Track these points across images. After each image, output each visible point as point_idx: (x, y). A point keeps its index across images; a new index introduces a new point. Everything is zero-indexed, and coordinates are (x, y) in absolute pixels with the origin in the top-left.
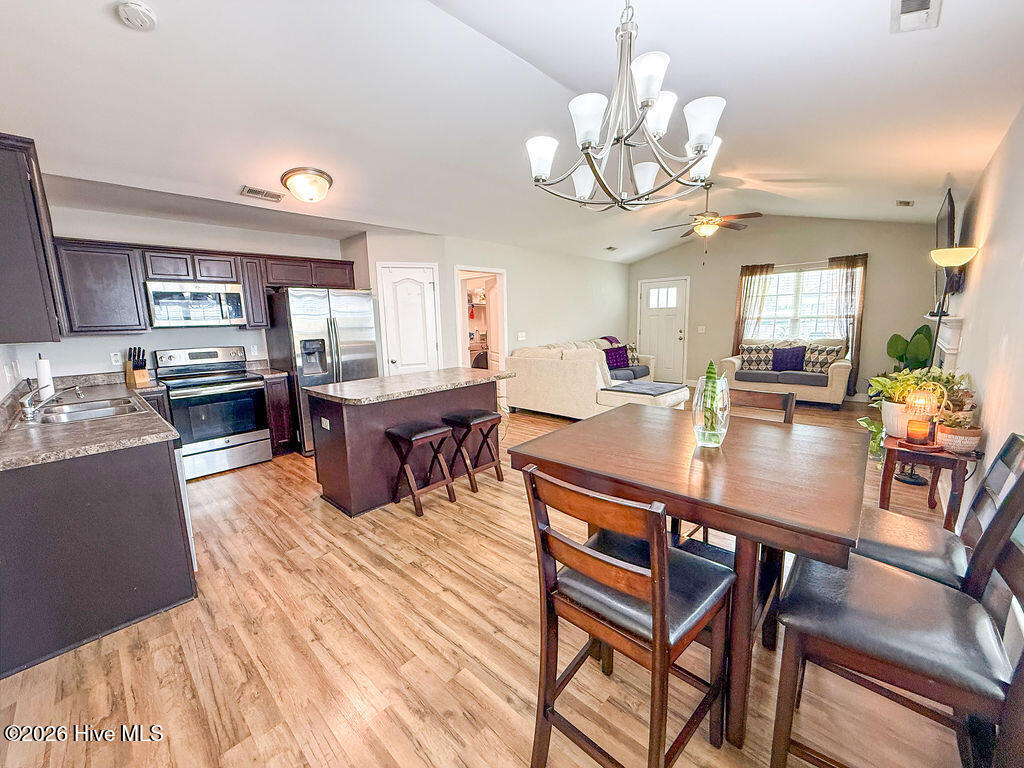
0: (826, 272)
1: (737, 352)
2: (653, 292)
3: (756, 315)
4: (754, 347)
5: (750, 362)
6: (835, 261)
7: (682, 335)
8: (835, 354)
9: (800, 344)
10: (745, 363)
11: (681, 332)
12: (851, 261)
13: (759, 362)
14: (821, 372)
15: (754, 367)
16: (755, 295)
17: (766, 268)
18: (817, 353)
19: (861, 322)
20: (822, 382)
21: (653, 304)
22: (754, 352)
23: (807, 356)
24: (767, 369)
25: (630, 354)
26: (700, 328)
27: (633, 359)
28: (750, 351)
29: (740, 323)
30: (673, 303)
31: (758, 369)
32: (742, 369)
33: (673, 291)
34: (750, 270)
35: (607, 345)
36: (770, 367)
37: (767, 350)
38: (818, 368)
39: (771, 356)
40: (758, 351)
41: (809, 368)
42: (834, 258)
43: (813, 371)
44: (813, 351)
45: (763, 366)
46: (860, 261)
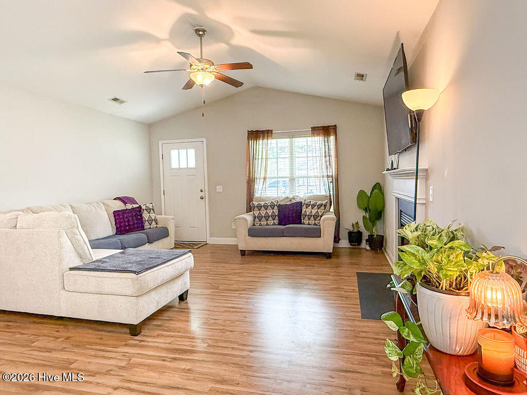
0: (309, 139)
1: (250, 209)
2: (174, 153)
3: (262, 176)
4: (262, 203)
5: (260, 218)
6: (316, 130)
7: (202, 194)
8: (323, 207)
9: (298, 200)
10: (257, 219)
11: (202, 191)
12: (327, 131)
13: (267, 217)
14: (315, 224)
15: (264, 222)
16: (260, 157)
17: (265, 134)
18: (310, 207)
19: (337, 180)
20: (316, 233)
21: (175, 165)
22: (263, 208)
23: (304, 210)
24: (274, 224)
25: (146, 216)
27: (150, 221)
28: (259, 207)
29: (251, 182)
30: (192, 164)
31: (267, 225)
32: (254, 225)
33: (192, 152)
35: (119, 206)
36: (276, 221)
37: (273, 206)
38: (312, 221)
39: (276, 211)
40: (266, 207)
41: (306, 221)
42: (315, 127)
43: (309, 224)
44: (308, 206)
45: (271, 222)
46: (332, 131)
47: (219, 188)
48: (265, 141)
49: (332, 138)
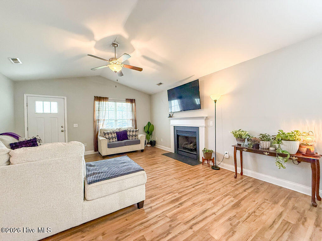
3: (103, 119)
4: (109, 132)
6: (127, 100)
7: (63, 129)
11: (62, 127)
12: (132, 101)
13: (113, 138)
14: (135, 139)
15: (111, 141)
16: (102, 110)
17: (105, 99)
19: (136, 121)
20: (138, 142)
22: (110, 134)
23: (128, 133)
24: (116, 141)
26: (74, 125)
31: (113, 142)
33: (55, 104)
34: (99, 99)
35: (12, 140)
36: (116, 140)
37: (114, 133)
38: (134, 138)
39: (116, 135)
41: (131, 138)
42: (127, 99)
43: (132, 139)
44: (130, 131)
45: (114, 140)
46: (134, 101)
47: (75, 125)
48: (105, 102)
49: (134, 104)
